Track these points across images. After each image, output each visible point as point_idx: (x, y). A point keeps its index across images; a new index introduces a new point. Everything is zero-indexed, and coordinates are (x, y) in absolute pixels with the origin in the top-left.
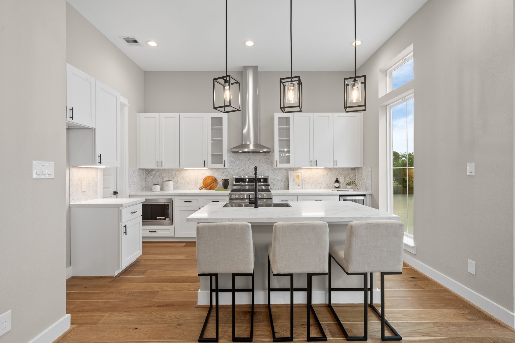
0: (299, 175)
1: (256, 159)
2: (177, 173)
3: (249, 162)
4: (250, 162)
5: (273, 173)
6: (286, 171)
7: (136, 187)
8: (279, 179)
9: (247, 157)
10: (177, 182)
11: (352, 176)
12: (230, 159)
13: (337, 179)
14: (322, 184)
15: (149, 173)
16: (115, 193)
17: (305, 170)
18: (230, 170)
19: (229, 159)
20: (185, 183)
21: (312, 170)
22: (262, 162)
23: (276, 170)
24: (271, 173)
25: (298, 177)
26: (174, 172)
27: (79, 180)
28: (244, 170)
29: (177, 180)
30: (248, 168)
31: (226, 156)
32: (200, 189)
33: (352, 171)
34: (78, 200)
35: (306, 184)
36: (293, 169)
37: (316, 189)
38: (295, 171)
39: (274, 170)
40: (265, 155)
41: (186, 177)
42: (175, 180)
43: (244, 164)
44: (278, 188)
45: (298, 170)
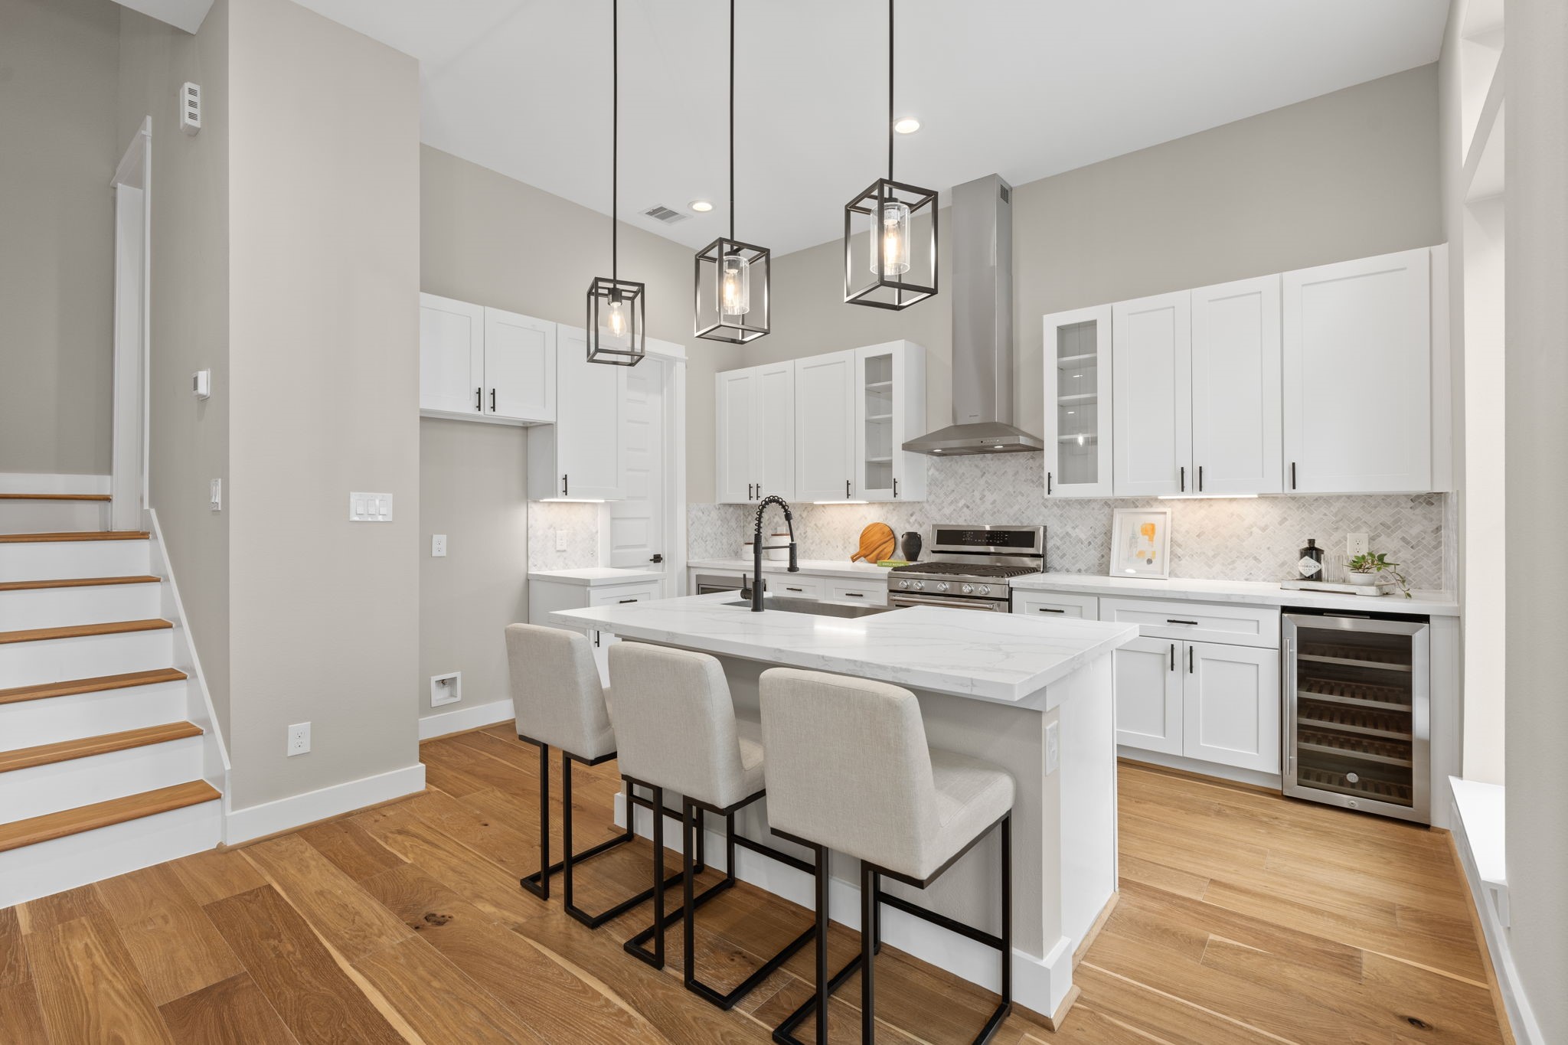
0: (1153, 526)
1: (1005, 472)
2: (804, 515)
3: (982, 482)
4: (986, 482)
5: (1061, 516)
6: (1106, 510)
7: (712, 547)
8: (1083, 537)
9: (976, 466)
10: (805, 537)
11: (1415, 530)
12: (930, 473)
13: (1312, 542)
14: (1255, 559)
15: (749, 515)
16: (657, 559)
17: (1179, 506)
18: (930, 505)
19: (928, 475)
20: (821, 542)
21: (1211, 505)
22: (1025, 481)
23: (1069, 505)
24: (1055, 516)
25: (1150, 530)
26: (799, 513)
27: (549, 528)
28: (968, 507)
29: (805, 533)
30: (981, 499)
31: (901, 464)
32: (852, 558)
33: (1418, 511)
34: (547, 566)
35: (1187, 557)
36: (1133, 503)
37: (1231, 578)
38: (1138, 510)
39: (1064, 507)
40: (1032, 458)
41: (823, 525)
42: (800, 534)
43: (968, 487)
44: (1078, 566)
45: (1152, 506)
